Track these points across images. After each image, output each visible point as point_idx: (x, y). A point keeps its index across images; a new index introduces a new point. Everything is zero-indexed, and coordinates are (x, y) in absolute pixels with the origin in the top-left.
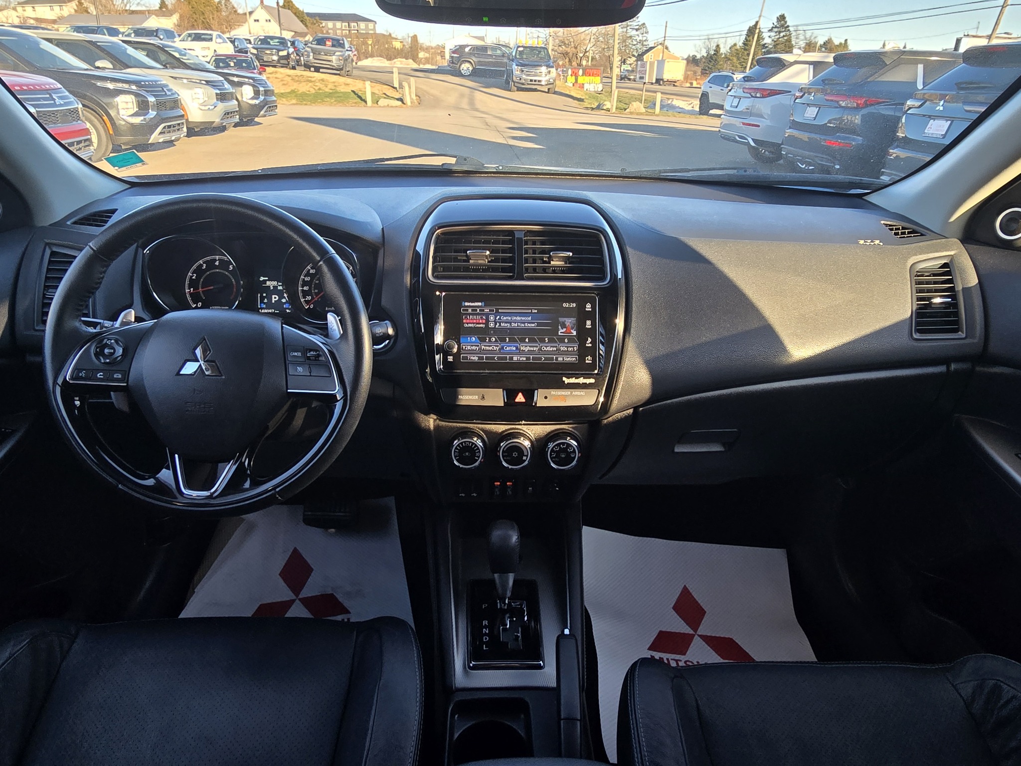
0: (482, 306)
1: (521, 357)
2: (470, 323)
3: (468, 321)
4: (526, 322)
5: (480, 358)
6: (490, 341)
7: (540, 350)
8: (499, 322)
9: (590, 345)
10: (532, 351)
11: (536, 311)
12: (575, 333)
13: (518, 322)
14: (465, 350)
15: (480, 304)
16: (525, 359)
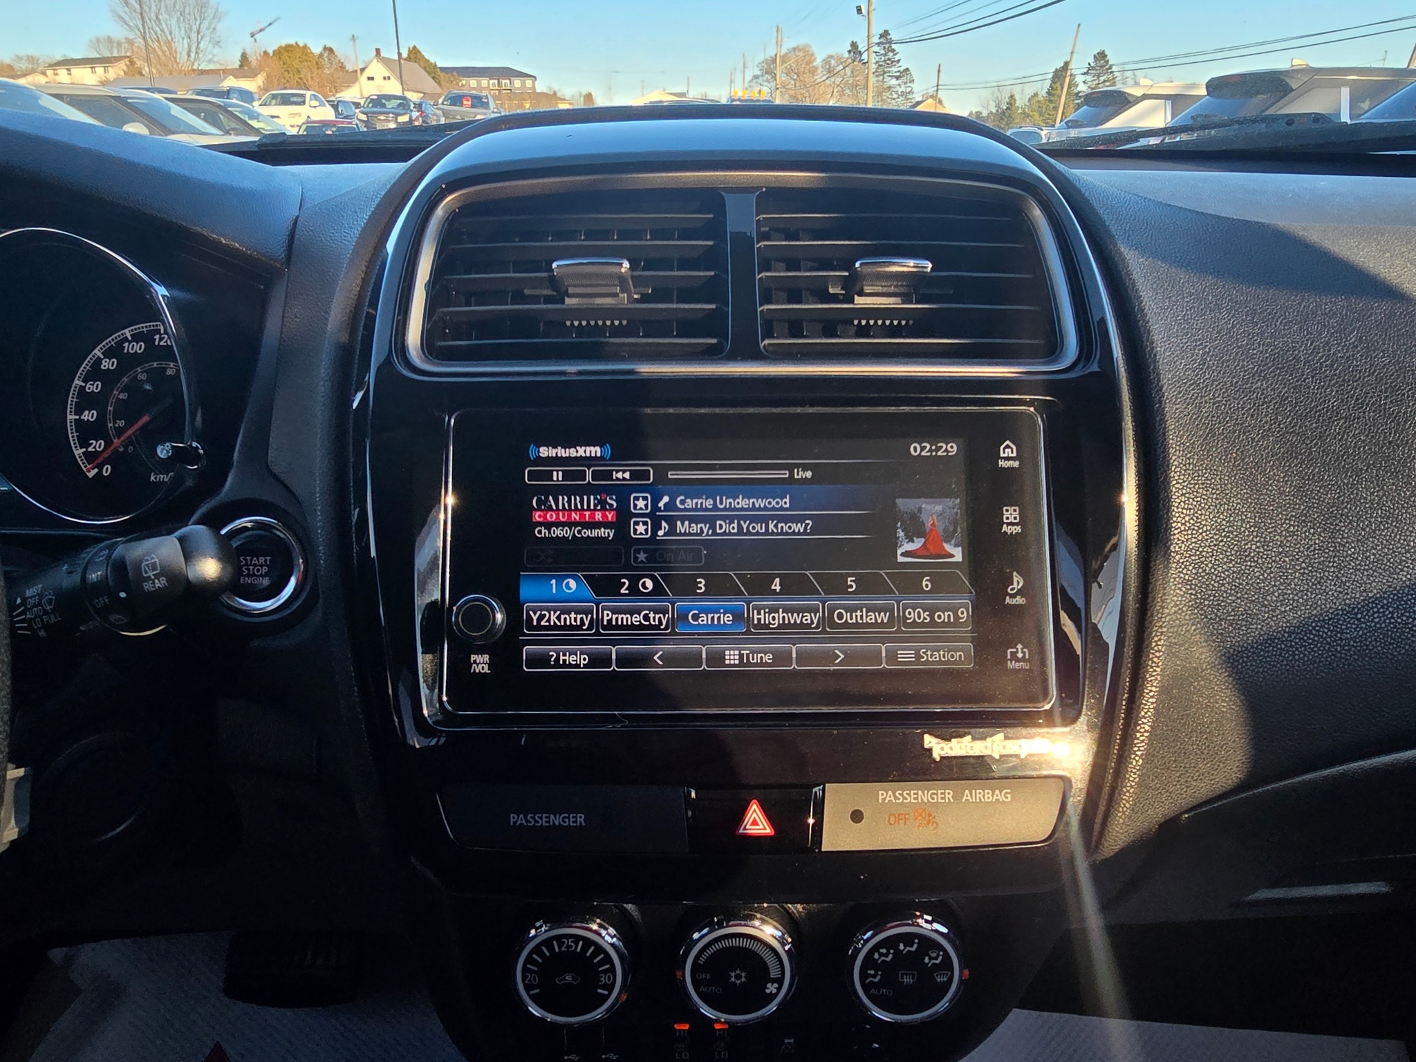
0: (602, 458)
1: (753, 652)
2: (558, 524)
3: (552, 517)
4: (773, 518)
5: (595, 660)
6: (634, 590)
7: (827, 621)
8: (667, 519)
9: (1019, 600)
10: (795, 625)
11: (809, 474)
12: (958, 555)
13: (739, 518)
14: (539, 627)
15: (595, 451)
16: (768, 658)
